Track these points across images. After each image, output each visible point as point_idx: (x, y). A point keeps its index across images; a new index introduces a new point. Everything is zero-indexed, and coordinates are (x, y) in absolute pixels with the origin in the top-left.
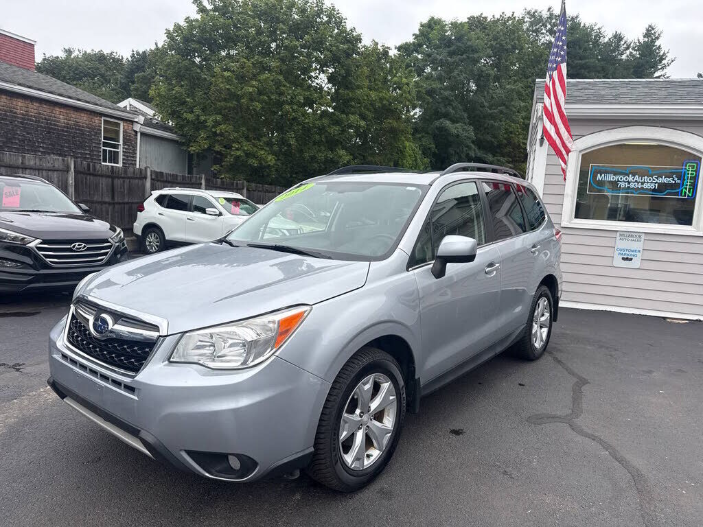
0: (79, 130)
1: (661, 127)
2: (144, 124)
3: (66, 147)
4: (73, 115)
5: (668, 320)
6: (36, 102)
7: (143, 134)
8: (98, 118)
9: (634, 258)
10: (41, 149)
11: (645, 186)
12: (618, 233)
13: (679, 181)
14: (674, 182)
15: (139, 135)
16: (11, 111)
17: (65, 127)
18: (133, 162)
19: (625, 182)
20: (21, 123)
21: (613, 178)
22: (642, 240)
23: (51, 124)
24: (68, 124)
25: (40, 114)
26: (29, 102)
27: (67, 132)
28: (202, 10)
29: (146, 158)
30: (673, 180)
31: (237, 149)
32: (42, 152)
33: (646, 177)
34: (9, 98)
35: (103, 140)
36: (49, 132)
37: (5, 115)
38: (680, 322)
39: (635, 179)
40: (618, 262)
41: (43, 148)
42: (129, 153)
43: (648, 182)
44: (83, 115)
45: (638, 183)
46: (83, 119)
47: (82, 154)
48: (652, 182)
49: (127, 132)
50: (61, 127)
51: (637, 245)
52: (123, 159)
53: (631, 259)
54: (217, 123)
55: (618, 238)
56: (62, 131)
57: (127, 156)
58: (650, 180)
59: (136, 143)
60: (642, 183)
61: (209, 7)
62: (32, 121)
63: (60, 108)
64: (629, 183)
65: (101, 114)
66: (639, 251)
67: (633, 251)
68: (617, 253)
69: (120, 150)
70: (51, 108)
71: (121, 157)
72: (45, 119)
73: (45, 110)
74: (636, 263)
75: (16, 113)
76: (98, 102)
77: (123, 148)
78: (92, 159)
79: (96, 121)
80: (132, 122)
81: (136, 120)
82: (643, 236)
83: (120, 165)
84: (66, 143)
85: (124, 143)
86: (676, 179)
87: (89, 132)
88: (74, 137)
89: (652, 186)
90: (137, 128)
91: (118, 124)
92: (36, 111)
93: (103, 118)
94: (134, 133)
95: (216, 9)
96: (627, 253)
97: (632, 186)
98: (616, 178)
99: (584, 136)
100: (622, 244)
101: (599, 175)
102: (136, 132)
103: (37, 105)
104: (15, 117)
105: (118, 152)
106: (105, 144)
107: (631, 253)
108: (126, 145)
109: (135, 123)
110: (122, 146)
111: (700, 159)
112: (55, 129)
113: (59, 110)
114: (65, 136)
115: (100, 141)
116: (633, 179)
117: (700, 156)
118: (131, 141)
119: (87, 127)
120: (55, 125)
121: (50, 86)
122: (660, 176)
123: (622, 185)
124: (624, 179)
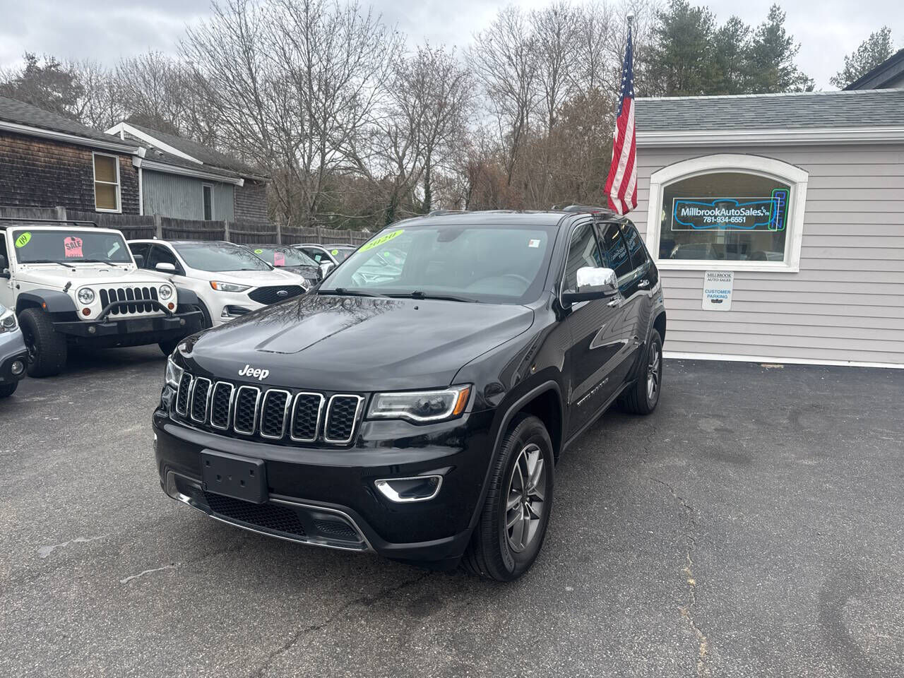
0: (64, 169)
1: (747, 154)
2: (146, 158)
3: (51, 192)
4: (55, 150)
5: (763, 365)
6: (8, 137)
7: (145, 171)
8: (87, 153)
9: (723, 299)
10: (18, 197)
11: (733, 220)
12: (706, 274)
13: (768, 213)
14: (762, 215)
15: (140, 171)
17: (46, 167)
18: (135, 207)
19: (711, 216)
21: (699, 213)
22: (732, 280)
23: (28, 164)
24: (50, 162)
25: (13, 151)
27: (49, 172)
29: (152, 200)
30: (762, 212)
32: (19, 200)
33: (733, 210)
35: (95, 181)
36: (27, 175)
38: (775, 366)
39: (722, 213)
40: (707, 304)
41: (21, 194)
42: (130, 195)
43: (735, 216)
44: (68, 150)
45: (725, 217)
46: (69, 153)
47: (70, 199)
48: (739, 216)
49: (125, 169)
50: (41, 166)
51: (728, 286)
52: (122, 203)
53: (721, 301)
55: (706, 278)
56: (44, 171)
57: (128, 200)
58: (737, 213)
59: (138, 182)
62: (5, 161)
63: (38, 143)
64: (715, 218)
65: (91, 148)
66: (729, 292)
67: (725, 292)
68: (705, 295)
69: (118, 192)
70: (28, 143)
71: (119, 200)
72: (21, 158)
73: (20, 145)
74: (726, 305)
76: (86, 134)
77: (122, 189)
78: (83, 205)
79: (85, 157)
80: (131, 156)
81: (136, 153)
82: (732, 275)
83: (119, 210)
84: (49, 186)
85: (123, 183)
86: (765, 211)
87: (77, 171)
88: (58, 179)
89: (739, 220)
90: (138, 163)
91: (113, 160)
92: (7, 149)
93: (94, 153)
94: (134, 169)
96: (717, 294)
97: (719, 220)
98: (702, 213)
99: (665, 167)
100: (709, 285)
101: (683, 210)
102: (137, 168)
105: (115, 195)
106: (99, 186)
107: (720, 294)
108: (125, 185)
109: (134, 157)
110: (120, 187)
111: (789, 188)
112: (34, 170)
113: (37, 145)
114: (47, 178)
115: (93, 182)
116: (720, 213)
117: (789, 184)
118: (131, 179)
119: (75, 166)
120: (34, 165)
121: (23, 114)
122: (748, 208)
123: (709, 220)
124: (710, 213)
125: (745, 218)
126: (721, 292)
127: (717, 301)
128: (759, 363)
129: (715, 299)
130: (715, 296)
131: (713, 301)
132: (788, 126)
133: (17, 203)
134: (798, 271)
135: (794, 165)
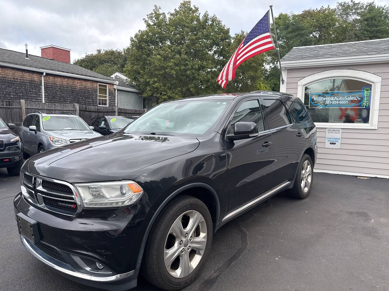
0: (87, 90)
1: (347, 69)
2: (119, 85)
3: (81, 99)
4: (84, 83)
5: (358, 178)
6: (66, 78)
7: (118, 90)
8: (96, 84)
10: (69, 101)
11: (341, 102)
12: (327, 129)
13: (360, 99)
14: (357, 99)
15: (116, 90)
16: (55, 84)
17: (80, 89)
18: (114, 104)
19: (330, 101)
20: (60, 89)
21: (323, 99)
22: (341, 133)
23: (73, 88)
24: (81, 87)
25: (68, 84)
26: (63, 79)
27: (81, 91)
28: (148, 25)
29: (121, 102)
30: (356, 98)
31: (164, 95)
32: (69, 102)
33: (341, 98)
34: (54, 77)
35: (98, 94)
36: (72, 92)
37: (52, 86)
38: (362, 178)
40: (328, 145)
41: (70, 100)
42: (112, 99)
43: (342, 100)
44: (88, 83)
45: (337, 101)
46: (89, 85)
47: (88, 101)
48: (344, 100)
49: (110, 90)
50: (78, 89)
51: (338, 136)
52: (109, 103)
53: (335, 144)
54: (155, 82)
55: (327, 132)
56: (79, 91)
57: (111, 101)
58: (343, 99)
59: (115, 95)
60: (339, 101)
61: (152, 24)
62: (64, 87)
63: (77, 80)
64: (331, 102)
65: (97, 82)
66: (339, 139)
67: (337, 139)
68: (327, 140)
69: (107, 98)
70: (73, 81)
72: (71, 86)
73: (70, 82)
74: (338, 145)
75: (57, 84)
76: (96, 76)
77: (109, 98)
78: (93, 104)
79: (95, 85)
80: (113, 84)
81: (115, 83)
82: (341, 130)
83: (108, 106)
84: (81, 97)
85: (109, 95)
87: (91, 91)
88: (84, 94)
89: (344, 102)
90: (115, 87)
91: (106, 86)
92: (66, 83)
93: (98, 84)
94: (114, 90)
95: (155, 24)
96: (333, 140)
97: (333, 103)
99: (305, 77)
100: (329, 135)
101: (315, 98)
102: (115, 89)
103: (67, 80)
104: (57, 86)
105: (106, 100)
106: (100, 96)
107: (335, 140)
108: (110, 96)
109: (114, 85)
111: (371, 85)
112: (75, 90)
113: (77, 81)
114: (80, 93)
115: (97, 94)
116: (334, 99)
117: (371, 83)
118: (113, 93)
119: (91, 89)
120: (75, 89)
121: (74, 70)
122: (349, 96)
123: (328, 102)
124: (329, 99)
125: (347, 101)
126: (335, 139)
127: (333, 143)
128: (356, 177)
129: (332, 142)
130: (332, 141)
131: (331, 143)
132: (369, 54)
133: (68, 103)
134: (377, 128)
135: (373, 74)
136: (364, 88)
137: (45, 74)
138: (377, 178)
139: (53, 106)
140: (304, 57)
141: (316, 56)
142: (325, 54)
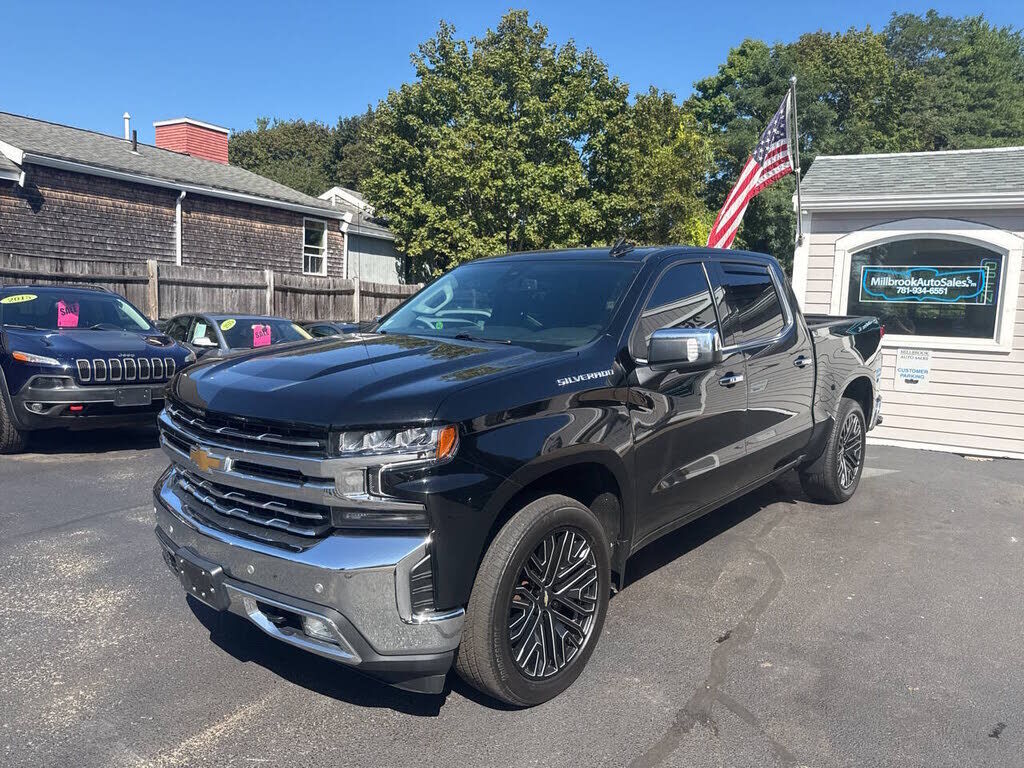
0: (278, 234)
1: (949, 218)
2: (353, 223)
3: (264, 256)
4: (271, 217)
5: (967, 457)
6: (231, 205)
7: (349, 235)
8: (299, 219)
9: (919, 380)
10: (236, 260)
12: (901, 351)
15: (346, 236)
16: (205, 218)
17: (261, 232)
18: (340, 270)
20: (216, 231)
22: (930, 358)
23: (247, 230)
24: (265, 228)
25: (235, 218)
26: (224, 205)
27: (264, 237)
29: (355, 264)
32: (237, 263)
34: (204, 203)
35: (304, 245)
36: (245, 239)
37: (199, 222)
40: (900, 384)
41: (238, 258)
42: (335, 258)
44: (281, 216)
46: (283, 221)
47: (281, 263)
49: (331, 234)
50: (258, 232)
51: (925, 364)
52: (328, 267)
53: (917, 382)
55: (899, 355)
56: (259, 237)
57: (333, 263)
59: (343, 246)
62: (227, 227)
63: (256, 210)
64: (911, 288)
65: (302, 214)
66: (926, 372)
67: (921, 371)
68: (898, 374)
69: (325, 255)
70: (248, 211)
71: (325, 264)
72: (241, 224)
73: (241, 214)
74: (922, 386)
75: (210, 220)
76: (299, 200)
77: (328, 253)
78: (292, 269)
79: (297, 223)
80: (338, 221)
81: (343, 218)
82: (930, 353)
83: (325, 274)
84: (263, 251)
87: (288, 236)
88: (272, 243)
89: (940, 291)
90: (344, 227)
91: (322, 225)
93: (305, 218)
94: (340, 234)
96: (911, 373)
99: (852, 232)
100: (903, 363)
102: (343, 233)
103: (232, 208)
104: (209, 224)
105: (322, 258)
106: (307, 250)
107: (916, 374)
108: (331, 249)
109: (341, 222)
110: (326, 250)
111: (1000, 256)
112: (252, 235)
114: (263, 242)
115: (302, 246)
117: (1000, 252)
118: (337, 244)
119: (287, 231)
120: (251, 230)
121: (246, 183)
122: (950, 277)
123: (903, 290)
124: (904, 283)
125: (946, 289)
126: (917, 371)
127: (912, 381)
128: (963, 455)
129: (909, 378)
130: (909, 375)
131: (907, 381)
132: (997, 187)
133: (235, 266)
134: (1011, 350)
135: (1006, 231)
136: (985, 262)
137: (184, 194)
138: (1008, 458)
139: (218, 275)
140: (849, 185)
141: (878, 186)
142: (898, 182)
